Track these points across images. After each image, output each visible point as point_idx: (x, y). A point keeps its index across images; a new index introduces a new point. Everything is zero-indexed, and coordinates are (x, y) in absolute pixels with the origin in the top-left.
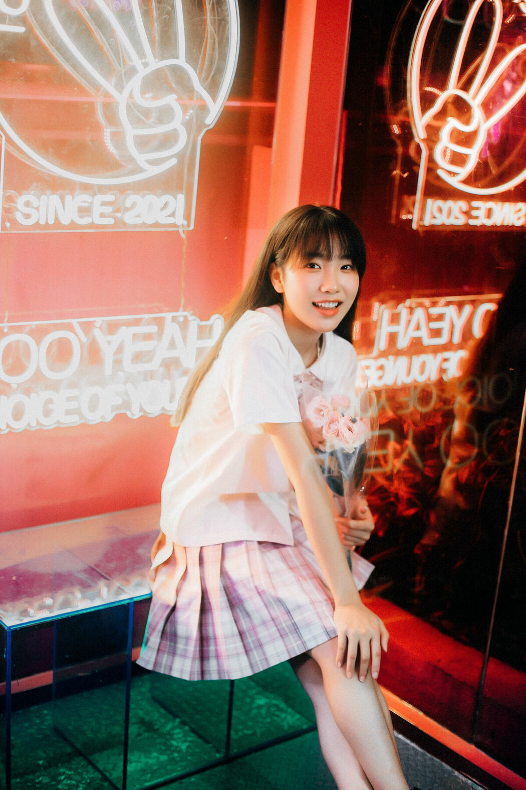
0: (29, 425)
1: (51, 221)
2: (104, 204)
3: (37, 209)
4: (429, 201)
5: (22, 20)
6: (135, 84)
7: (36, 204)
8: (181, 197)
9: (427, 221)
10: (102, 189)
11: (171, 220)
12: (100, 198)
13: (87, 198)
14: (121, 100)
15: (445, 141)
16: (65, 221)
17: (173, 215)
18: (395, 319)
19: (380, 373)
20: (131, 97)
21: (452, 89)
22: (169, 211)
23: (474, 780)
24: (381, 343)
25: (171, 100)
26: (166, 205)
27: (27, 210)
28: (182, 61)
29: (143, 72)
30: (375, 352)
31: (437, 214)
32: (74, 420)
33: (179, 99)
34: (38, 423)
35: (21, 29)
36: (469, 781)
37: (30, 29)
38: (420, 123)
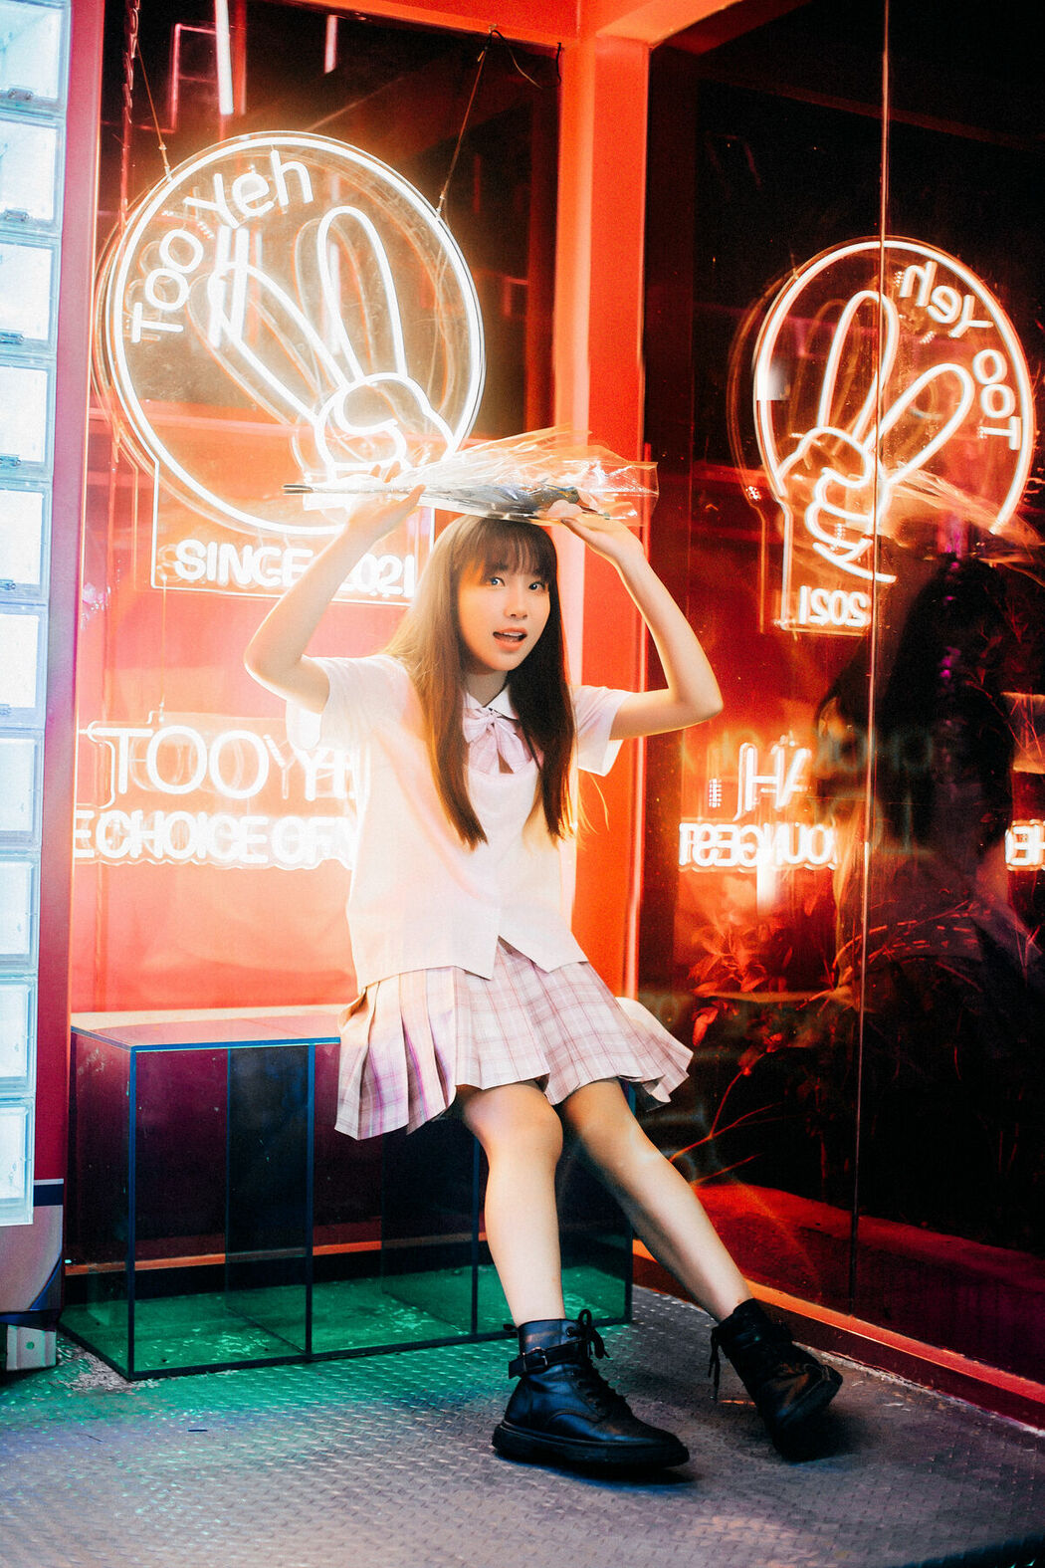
0: (195, 856)
1: (223, 579)
2: (298, 561)
3: (205, 559)
4: (804, 590)
5: (180, 317)
6: (337, 402)
7: (201, 553)
8: (411, 560)
9: (803, 618)
10: (295, 542)
11: (397, 591)
12: (292, 552)
13: (275, 551)
14: (318, 423)
15: (819, 502)
16: (242, 580)
17: (400, 583)
18: (764, 766)
19: (750, 847)
20: (331, 417)
21: (823, 425)
22: (395, 576)
23: (846, 1357)
24: (748, 802)
25: (389, 426)
26: (389, 569)
27: (191, 561)
28: (402, 374)
29: (345, 388)
30: (737, 817)
31: (818, 608)
32: (260, 860)
33: (400, 426)
34: (208, 856)
35: (177, 328)
36: (841, 1360)
37: (189, 327)
38: (777, 473)
